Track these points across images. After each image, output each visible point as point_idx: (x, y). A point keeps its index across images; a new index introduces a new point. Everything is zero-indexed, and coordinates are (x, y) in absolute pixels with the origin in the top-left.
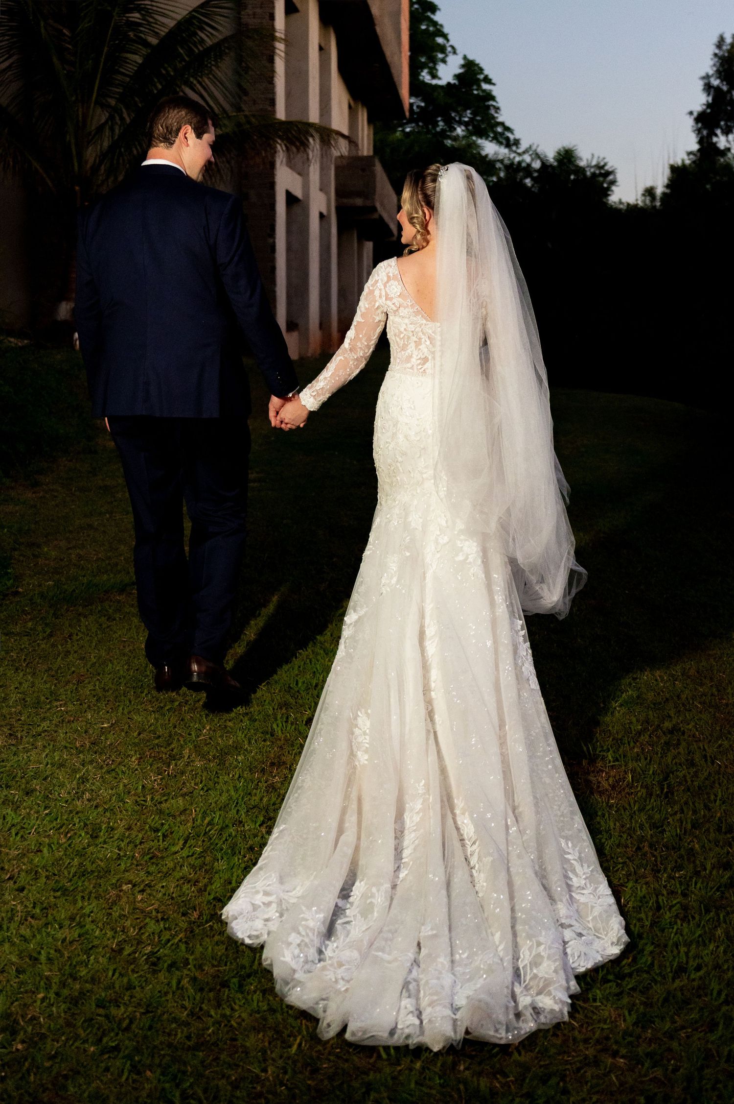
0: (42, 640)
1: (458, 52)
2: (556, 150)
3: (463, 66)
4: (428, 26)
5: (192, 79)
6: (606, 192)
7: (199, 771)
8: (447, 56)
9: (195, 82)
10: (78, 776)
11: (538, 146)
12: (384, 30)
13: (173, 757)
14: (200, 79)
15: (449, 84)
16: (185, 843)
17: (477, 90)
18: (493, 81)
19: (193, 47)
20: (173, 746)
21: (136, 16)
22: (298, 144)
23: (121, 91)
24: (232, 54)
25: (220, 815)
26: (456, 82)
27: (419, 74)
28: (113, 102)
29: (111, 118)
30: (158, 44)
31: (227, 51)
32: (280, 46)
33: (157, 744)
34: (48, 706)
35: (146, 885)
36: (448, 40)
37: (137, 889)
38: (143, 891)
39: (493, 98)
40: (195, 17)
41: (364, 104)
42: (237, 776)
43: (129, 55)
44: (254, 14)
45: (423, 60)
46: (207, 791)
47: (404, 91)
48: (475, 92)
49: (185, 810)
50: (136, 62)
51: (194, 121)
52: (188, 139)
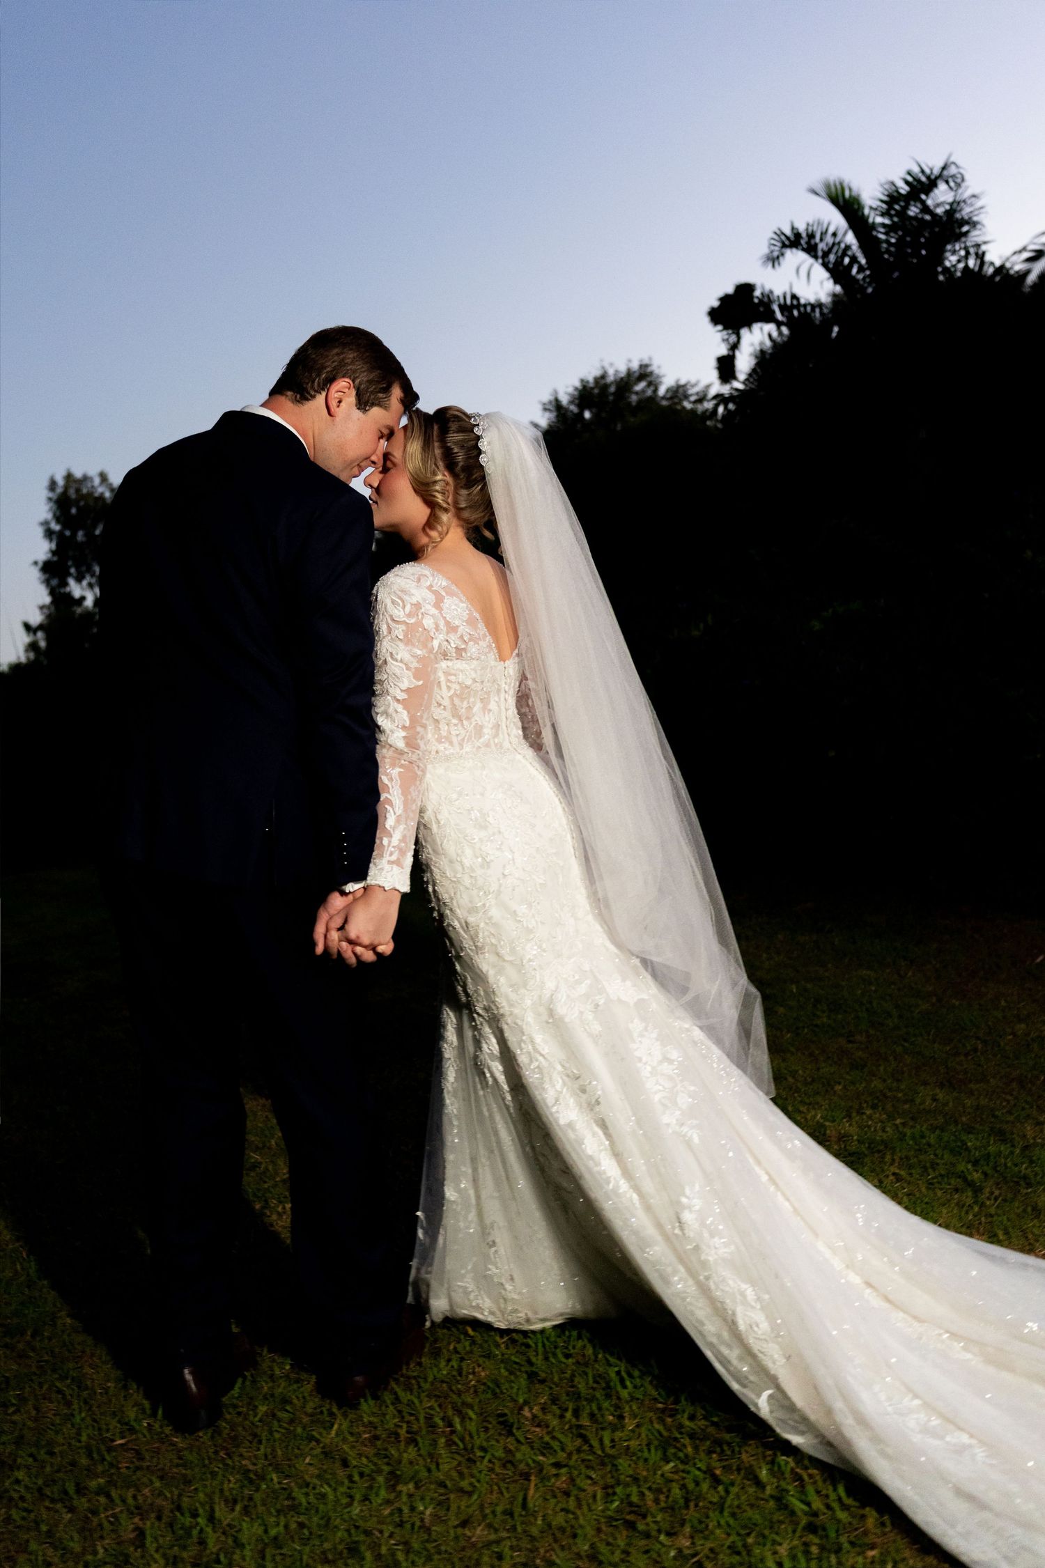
51: (363, 377)
52: (342, 404)
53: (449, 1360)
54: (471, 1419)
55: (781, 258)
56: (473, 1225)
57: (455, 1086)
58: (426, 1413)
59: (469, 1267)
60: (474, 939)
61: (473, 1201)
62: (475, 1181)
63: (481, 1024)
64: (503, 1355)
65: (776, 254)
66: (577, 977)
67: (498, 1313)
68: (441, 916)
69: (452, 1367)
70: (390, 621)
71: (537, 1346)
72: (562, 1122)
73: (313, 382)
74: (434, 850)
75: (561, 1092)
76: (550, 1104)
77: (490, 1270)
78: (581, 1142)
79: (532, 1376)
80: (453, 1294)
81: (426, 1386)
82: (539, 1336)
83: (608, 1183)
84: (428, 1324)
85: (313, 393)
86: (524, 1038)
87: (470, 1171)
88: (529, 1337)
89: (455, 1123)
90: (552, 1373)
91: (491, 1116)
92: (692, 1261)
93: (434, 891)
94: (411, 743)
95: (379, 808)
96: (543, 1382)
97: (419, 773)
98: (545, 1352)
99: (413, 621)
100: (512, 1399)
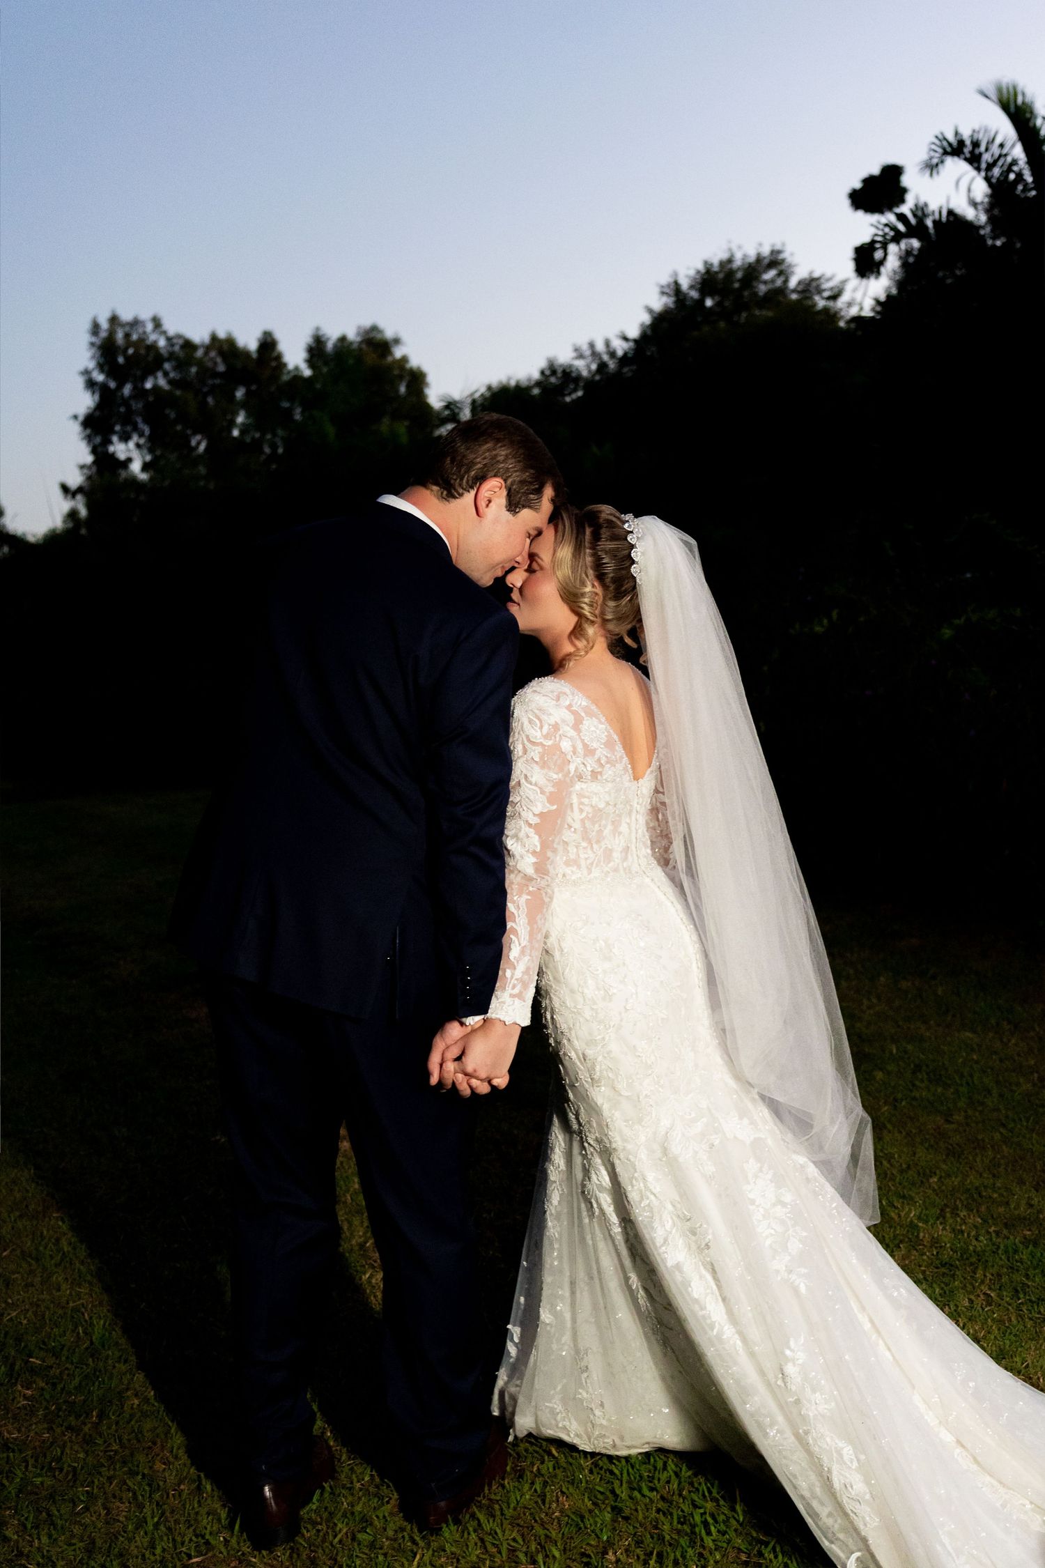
51: (515, 477)
52: (491, 504)
53: (533, 1483)
54: (554, 1557)
55: (940, 166)
56: (566, 1347)
57: (559, 1209)
58: (508, 1544)
59: (559, 1388)
60: (591, 1071)
61: (569, 1324)
62: (573, 1304)
63: (592, 1154)
64: (587, 1482)
65: (935, 161)
66: (693, 1115)
67: (585, 1437)
68: (558, 1043)
69: (536, 1490)
70: (526, 742)
71: (622, 1474)
72: (670, 1263)
73: (462, 479)
74: (555, 978)
75: (671, 1233)
76: (658, 1245)
77: (581, 1394)
78: (687, 1284)
79: (616, 1510)
80: (539, 1413)
81: (509, 1513)
82: (623, 1462)
83: (712, 1327)
84: (511, 1439)
85: (461, 491)
86: (636, 1175)
87: (567, 1294)
88: (614, 1464)
89: (556, 1246)
90: (636, 1510)
91: (595, 1246)
92: (793, 1411)
93: (552, 1018)
94: (541, 869)
95: (505, 940)
96: (626, 1519)
97: (547, 900)
98: (629, 1482)
99: (550, 743)
100: (596, 1535)
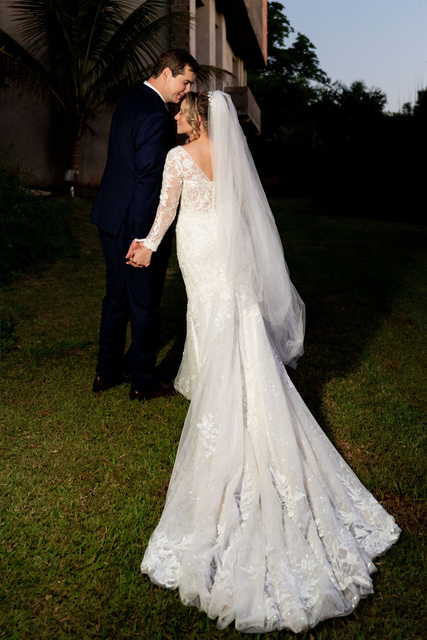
0: (26, 383)
1: (295, 30)
2: (352, 83)
3: (298, 39)
4: (278, 17)
5: (141, 42)
6: (380, 107)
7: (114, 492)
8: (288, 33)
9: (143, 44)
10: (29, 494)
11: (341, 81)
12: (253, 16)
13: (97, 480)
14: (146, 43)
15: (290, 49)
16: (98, 556)
17: (306, 51)
18: (315, 46)
19: (143, 25)
20: (98, 470)
21: (110, 9)
22: (202, 78)
23: (102, 51)
24: (164, 27)
25: (125, 533)
26: (294, 47)
27: (273, 44)
28: (97, 57)
29: (97, 66)
30: (124, 24)
31: (161, 26)
32: (193, 22)
33: (88, 468)
34: (19, 435)
35: (64, 596)
36: (289, 24)
37: (57, 600)
38: (60, 602)
39: (315, 56)
40: (143, 8)
41: (242, 59)
42: (140, 499)
43: (106, 31)
44: (178, 7)
45: (275, 35)
46: (118, 510)
47: (265, 51)
48: (305, 53)
49: (101, 527)
50: (111, 34)
51: (173, 66)
52: (168, 76)
94: (169, 205)
